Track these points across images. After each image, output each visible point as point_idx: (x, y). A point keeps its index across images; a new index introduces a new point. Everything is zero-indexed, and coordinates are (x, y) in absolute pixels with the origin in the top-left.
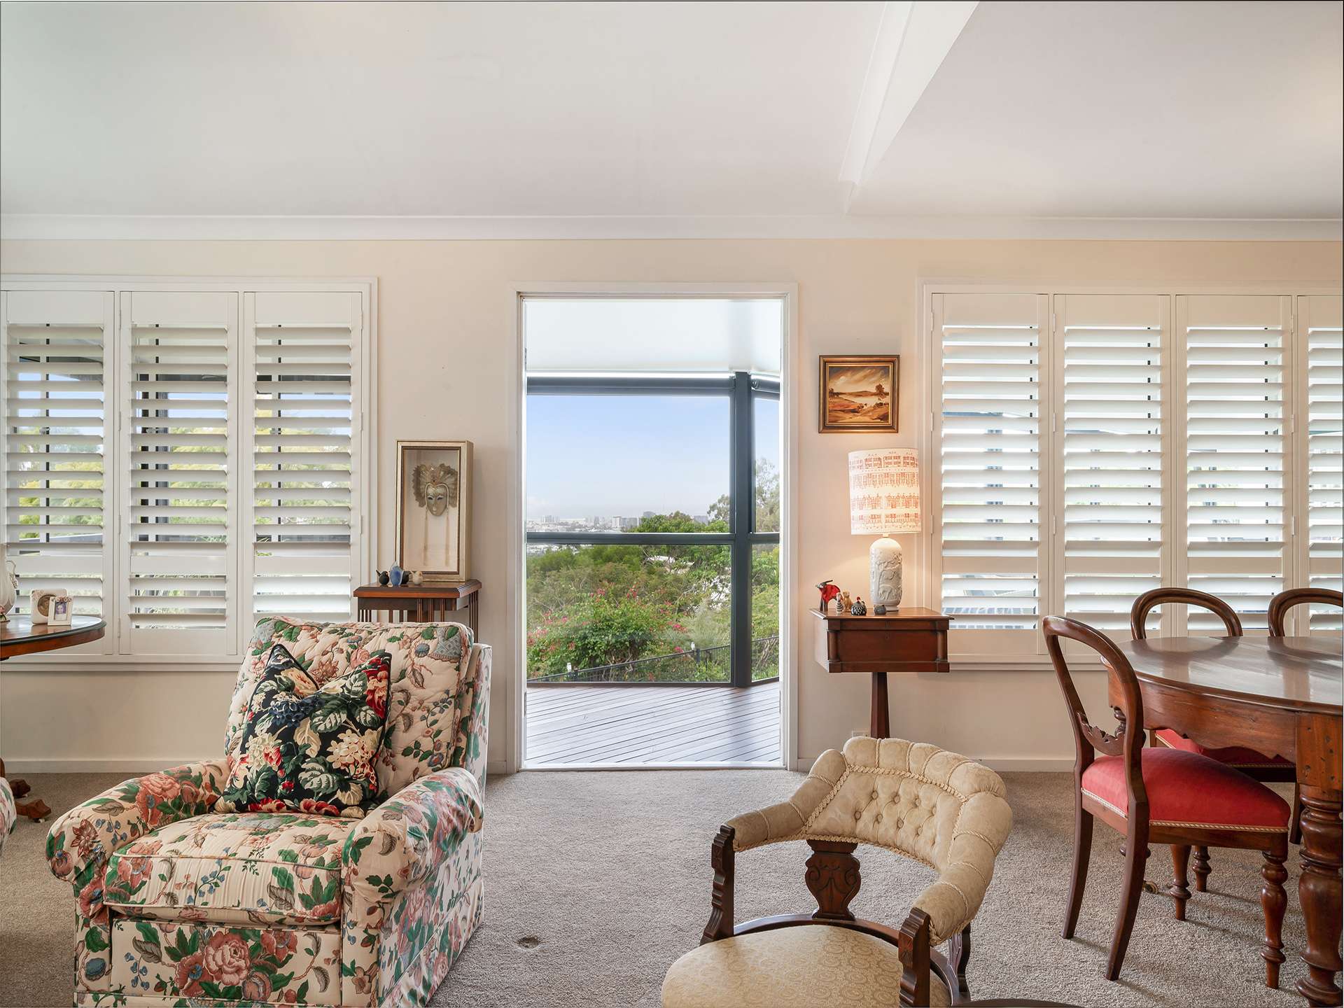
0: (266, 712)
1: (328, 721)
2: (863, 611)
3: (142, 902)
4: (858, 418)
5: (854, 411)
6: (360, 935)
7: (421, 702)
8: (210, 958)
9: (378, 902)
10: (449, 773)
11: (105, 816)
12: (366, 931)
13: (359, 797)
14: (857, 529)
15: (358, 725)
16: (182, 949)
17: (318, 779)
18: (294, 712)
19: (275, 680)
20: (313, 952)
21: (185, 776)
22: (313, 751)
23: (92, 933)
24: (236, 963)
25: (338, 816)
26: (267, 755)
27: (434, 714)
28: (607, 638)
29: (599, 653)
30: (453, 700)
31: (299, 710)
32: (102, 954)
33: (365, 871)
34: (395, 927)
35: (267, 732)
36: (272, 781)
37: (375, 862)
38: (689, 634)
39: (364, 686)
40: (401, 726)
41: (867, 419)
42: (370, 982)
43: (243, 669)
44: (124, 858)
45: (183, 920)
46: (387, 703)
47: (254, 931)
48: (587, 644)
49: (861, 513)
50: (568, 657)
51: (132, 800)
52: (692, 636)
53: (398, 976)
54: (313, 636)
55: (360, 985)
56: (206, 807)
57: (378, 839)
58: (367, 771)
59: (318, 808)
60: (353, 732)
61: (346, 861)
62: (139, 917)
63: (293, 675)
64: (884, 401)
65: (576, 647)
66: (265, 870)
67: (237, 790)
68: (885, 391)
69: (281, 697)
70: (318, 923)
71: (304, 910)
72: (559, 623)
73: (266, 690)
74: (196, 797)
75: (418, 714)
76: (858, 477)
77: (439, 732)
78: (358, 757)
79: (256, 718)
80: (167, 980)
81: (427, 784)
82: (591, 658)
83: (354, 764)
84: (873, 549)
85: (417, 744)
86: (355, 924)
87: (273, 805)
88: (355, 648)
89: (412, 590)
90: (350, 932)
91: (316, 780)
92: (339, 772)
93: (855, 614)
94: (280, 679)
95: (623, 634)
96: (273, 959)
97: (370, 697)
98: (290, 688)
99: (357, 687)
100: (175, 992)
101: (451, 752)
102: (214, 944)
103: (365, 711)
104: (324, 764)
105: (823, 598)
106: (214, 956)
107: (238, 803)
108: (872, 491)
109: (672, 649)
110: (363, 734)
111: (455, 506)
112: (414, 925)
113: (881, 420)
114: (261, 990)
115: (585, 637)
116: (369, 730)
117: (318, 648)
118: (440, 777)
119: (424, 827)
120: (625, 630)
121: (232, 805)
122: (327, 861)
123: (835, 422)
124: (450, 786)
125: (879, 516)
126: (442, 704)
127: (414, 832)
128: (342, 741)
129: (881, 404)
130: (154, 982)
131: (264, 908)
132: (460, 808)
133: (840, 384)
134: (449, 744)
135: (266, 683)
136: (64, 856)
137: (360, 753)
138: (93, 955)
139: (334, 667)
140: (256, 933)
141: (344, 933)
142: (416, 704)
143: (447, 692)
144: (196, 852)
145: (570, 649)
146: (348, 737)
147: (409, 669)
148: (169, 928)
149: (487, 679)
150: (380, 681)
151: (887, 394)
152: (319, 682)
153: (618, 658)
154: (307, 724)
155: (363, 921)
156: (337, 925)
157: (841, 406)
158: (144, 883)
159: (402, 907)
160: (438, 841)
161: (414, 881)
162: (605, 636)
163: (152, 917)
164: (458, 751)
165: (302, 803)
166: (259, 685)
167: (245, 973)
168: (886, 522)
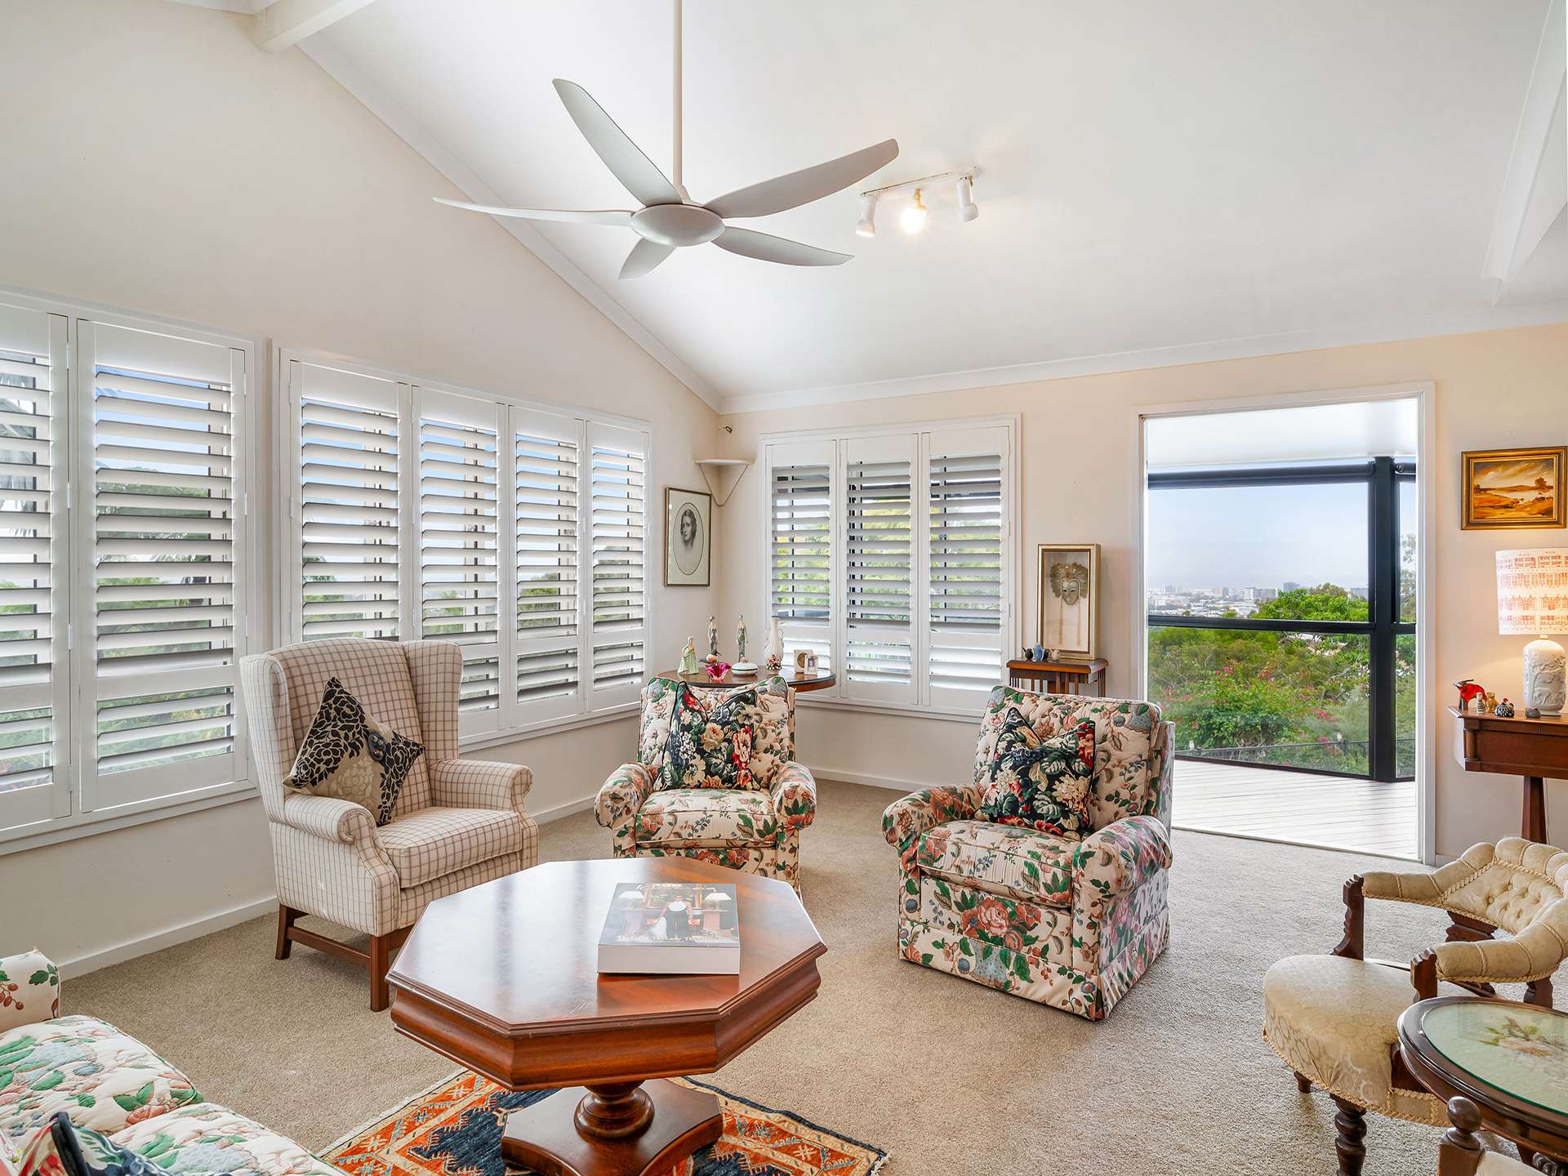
0: (1009, 755)
1: (1052, 766)
2: (1510, 713)
3: (941, 868)
4: (1513, 514)
5: (1506, 507)
6: (1087, 921)
7: (1120, 762)
8: (983, 914)
9: (1099, 899)
10: (1147, 820)
11: (915, 809)
12: (1090, 918)
13: (1076, 825)
14: (1505, 629)
15: (1074, 772)
16: (964, 905)
17: (1046, 807)
18: (1028, 757)
19: (1013, 733)
20: (1054, 924)
21: (953, 791)
22: (1043, 786)
23: (909, 882)
24: (999, 921)
25: (1061, 836)
26: (1010, 785)
27: (1130, 772)
28: (1235, 719)
29: (1226, 734)
30: (1145, 763)
31: (1031, 756)
32: (915, 897)
33: (1089, 876)
34: (1109, 922)
35: (1010, 769)
36: (1014, 805)
37: (1096, 869)
38: (1337, 723)
39: (1076, 743)
40: (1104, 777)
41: (1524, 514)
42: (1093, 954)
43: (985, 722)
44: (929, 837)
45: (966, 885)
46: (1094, 758)
47: (1011, 902)
48: (1212, 724)
49: (1510, 613)
50: (1190, 735)
51: (928, 802)
52: (1340, 725)
53: (1111, 959)
54: (1034, 701)
55: (1086, 955)
56: (969, 815)
57: (1099, 854)
58: (1081, 807)
59: (1047, 828)
60: (1070, 776)
61: (1076, 866)
62: (938, 878)
63: (1024, 731)
64: (1546, 495)
65: (1200, 726)
66: (1020, 862)
67: (991, 807)
69: (1018, 746)
70: (1056, 906)
71: (1047, 894)
72: (1181, 699)
73: (1007, 739)
74: (961, 808)
75: (1117, 770)
76: (1506, 577)
77: (1134, 787)
78: (1075, 795)
79: (1001, 758)
80: (955, 923)
81: (1128, 823)
82: (1216, 738)
83: (1072, 800)
84: (1527, 651)
85: (1117, 794)
86: (1082, 912)
87: (1015, 820)
88: (1067, 714)
89: (1051, 665)
90: (1078, 916)
91: (1045, 808)
92: (1060, 804)
93: (1499, 715)
94: (1016, 733)
95: (1254, 717)
96: (1024, 924)
97: (1081, 752)
98: (1023, 741)
99: (1071, 744)
100: (960, 932)
101: (1144, 803)
102: (986, 904)
103: (1079, 762)
104: (1051, 797)
105: (1462, 697)
106: (985, 913)
107: (991, 815)
108: (1523, 592)
109: (1316, 739)
110: (1078, 779)
111: (1085, 597)
112: (1121, 925)
113: (1543, 514)
114: (1016, 943)
115: (1210, 717)
116: (1082, 777)
117: (1039, 711)
118: (1139, 820)
119: (1131, 852)
120: (1256, 713)
121: (987, 817)
122: (1062, 863)
123: (1483, 518)
124: (1147, 828)
125: (1533, 618)
126: (1137, 765)
127: (1124, 854)
128: (1063, 782)
129: (1543, 499)
130: (947, 922)
131: (1020, 887)
132: (1155, 846)
133: (1488, 480)
134: (1142, 797)
135: (1006, 735)
136: (893, 831)
137: (1076, 793)
138: (911, 897)
139: (1051, 728)
140: (1013, 904)
141: (1074, 916)
142: (1116, 762)
143: (1141, 756)
144: (972, 842)
145: (1193, 727)
146: (1067, 780)
147: (1110, 735)
148: (956, 889)
149: (1172, 749)
150: (1088, 741)
151: (1551, 488)
152: (1042, 738)
153: (1248, 741)
154: (1037, 767)
155: (1088, 910)
156: (1069, 910)
157: (1489, 502)
158: (942, 856)
159: (1114, 909)
160: (1141, 866)
161: (1125, 890)
162: (1233, 717)
163: (946, 880)
164: (1149, 803)
165: (1036, 823)
166: (1002, 735)
167: (1005, 929)
168: (1541, 624)
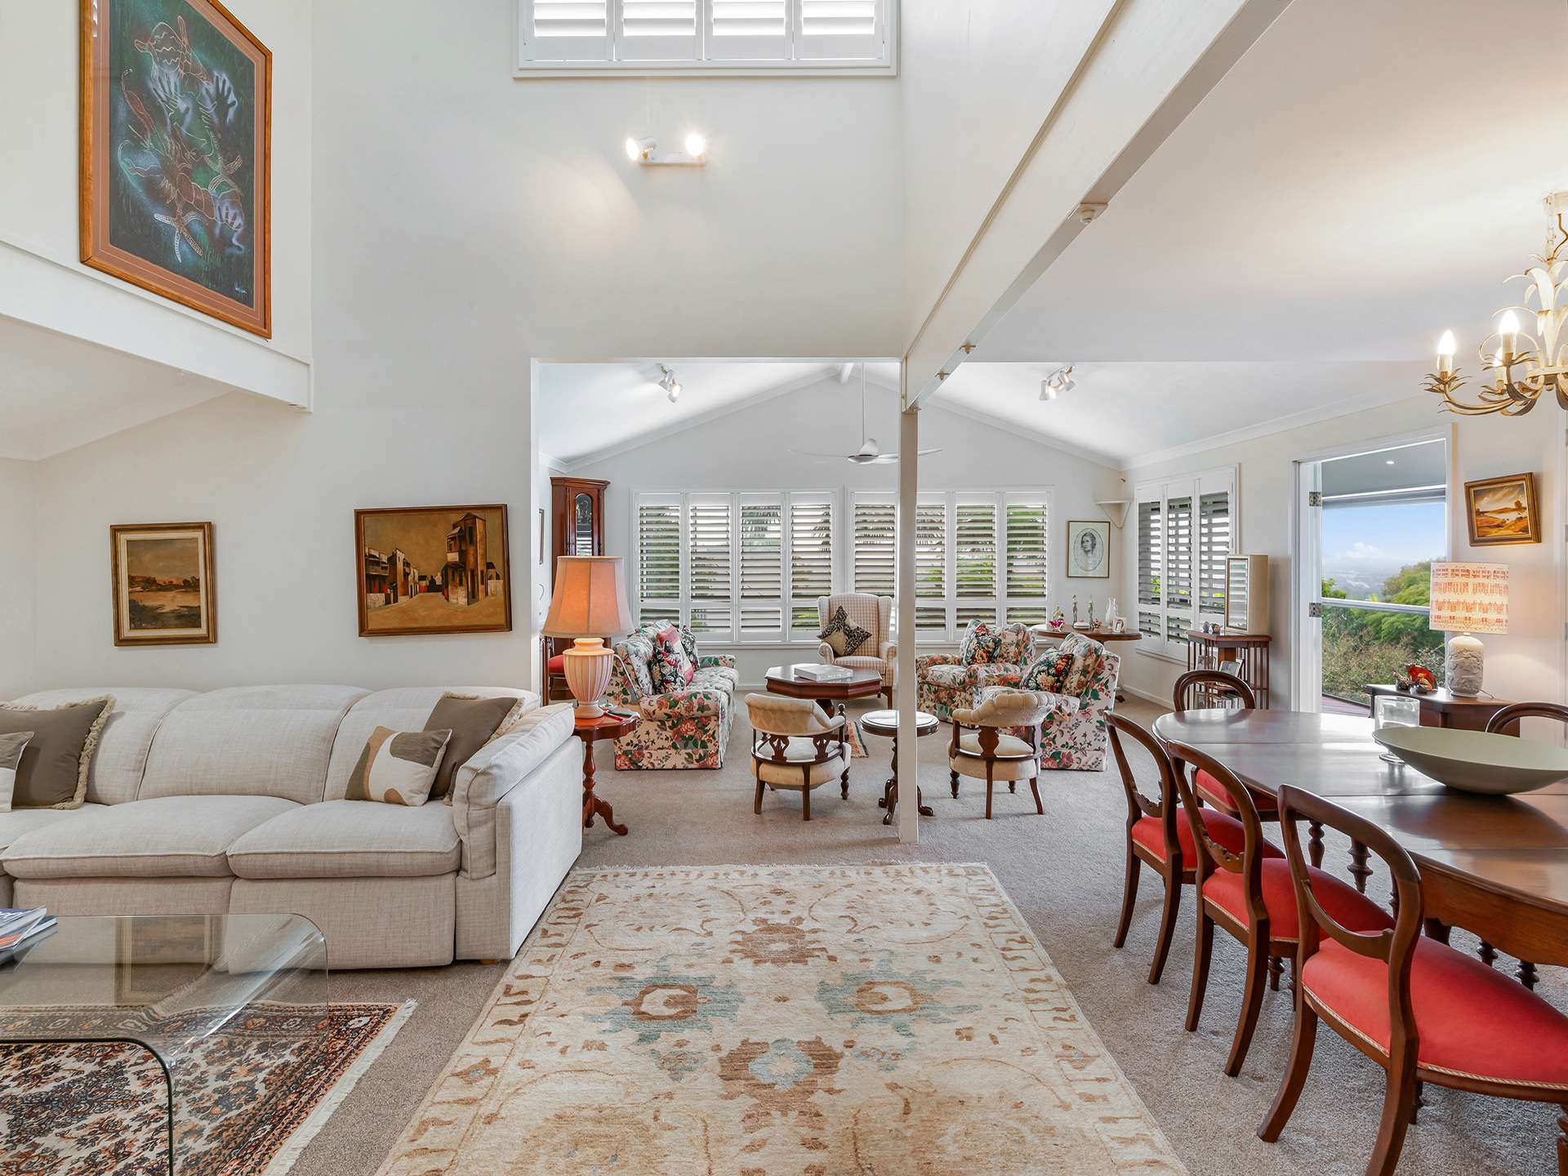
4: (1502, 532)
5: (1498, 526)
41: (1510, 532)
64: (1523, 515)
68: (1523, 506)
113: (1523, 532)
123: (1483, 536)
129: (1521, 518)
133: (1485, 504)
151: (1525, 509)
157: (1487, 522)
